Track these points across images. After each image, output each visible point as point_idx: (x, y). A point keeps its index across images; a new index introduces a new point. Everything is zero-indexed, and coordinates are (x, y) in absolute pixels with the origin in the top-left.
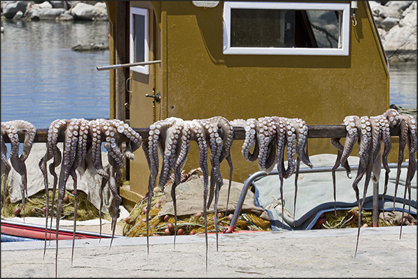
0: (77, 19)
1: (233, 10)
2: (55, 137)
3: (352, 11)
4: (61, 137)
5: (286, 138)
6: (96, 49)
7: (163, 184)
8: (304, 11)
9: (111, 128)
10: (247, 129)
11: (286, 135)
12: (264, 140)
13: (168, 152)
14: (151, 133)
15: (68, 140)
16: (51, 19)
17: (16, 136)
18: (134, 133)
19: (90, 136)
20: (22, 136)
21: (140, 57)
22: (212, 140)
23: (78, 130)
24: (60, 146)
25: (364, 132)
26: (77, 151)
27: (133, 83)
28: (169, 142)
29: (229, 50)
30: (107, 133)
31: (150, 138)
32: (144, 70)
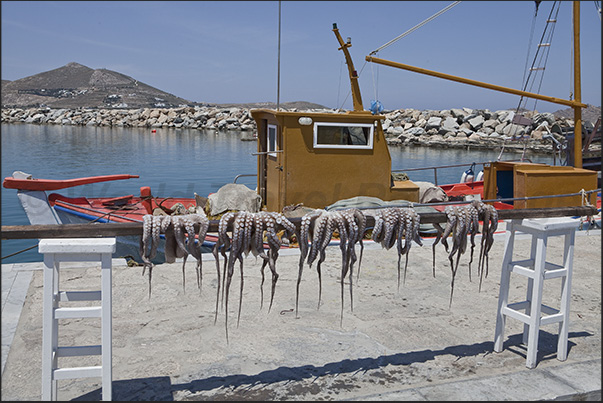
0: (243, 130)
1: (318, 127)
2: (225, 228)
3: (375, 127)
4: (230, 228)
5: (405, 225)
6: (249, 140)
7: (310, 262)
8: (347, 127)
9: (271, 220)
10: (377, 218)
11: (405, 222)
12: (389, 227)
13: (316, 237)
14: (303, 223)
15: (236, 231)
16: (234, 129)
17: (192, 228)
18: (290, 223)
19: (254, 227)
20: (197, 227)
21: (272, 149)
22: (351, 228)
23: (244, 223)
24: (229, 234)
25: (461, 219)
26: (243, 239)
27: (269, 161)
28: (317, 230)
29: (316, 146)
30: (268, 224)
31: (302, 227)
32: (275, 155)
